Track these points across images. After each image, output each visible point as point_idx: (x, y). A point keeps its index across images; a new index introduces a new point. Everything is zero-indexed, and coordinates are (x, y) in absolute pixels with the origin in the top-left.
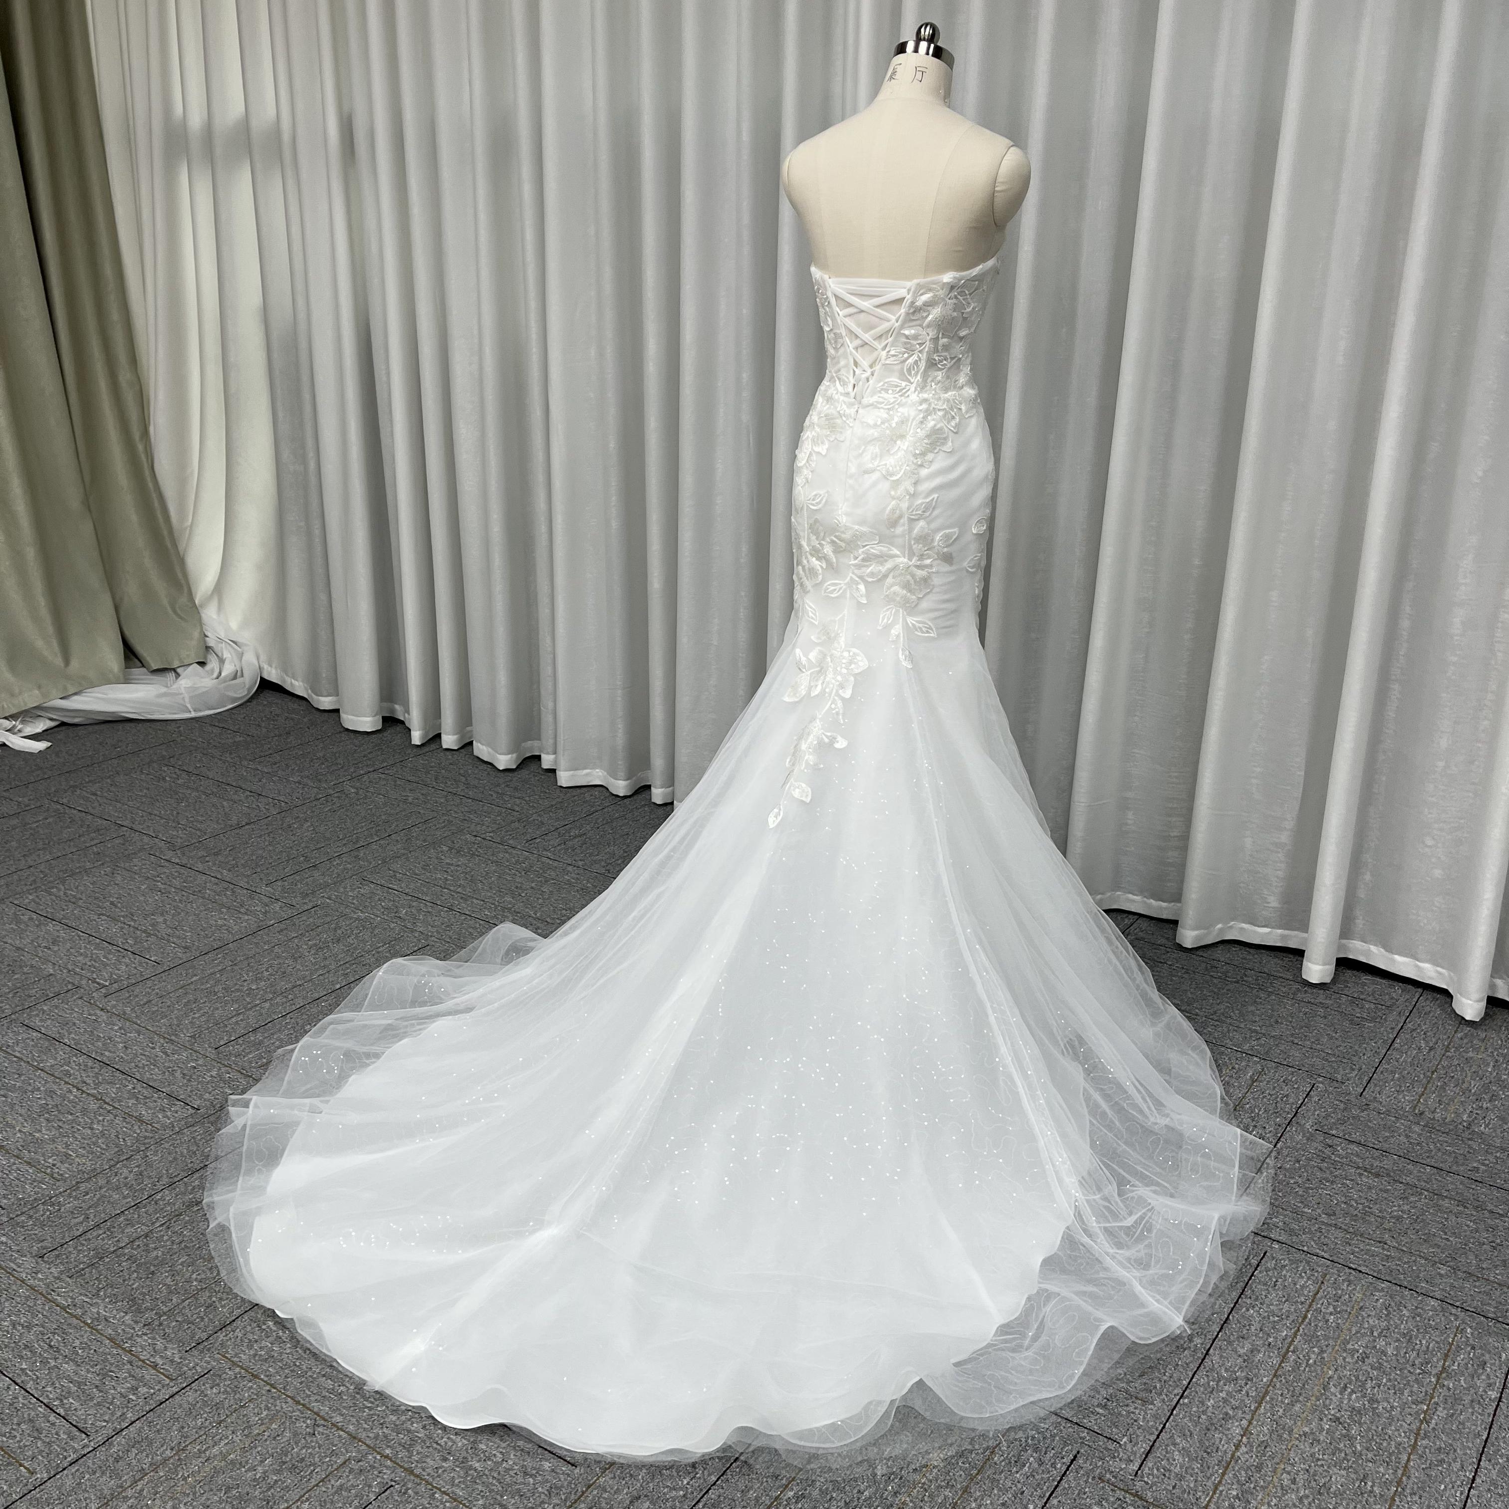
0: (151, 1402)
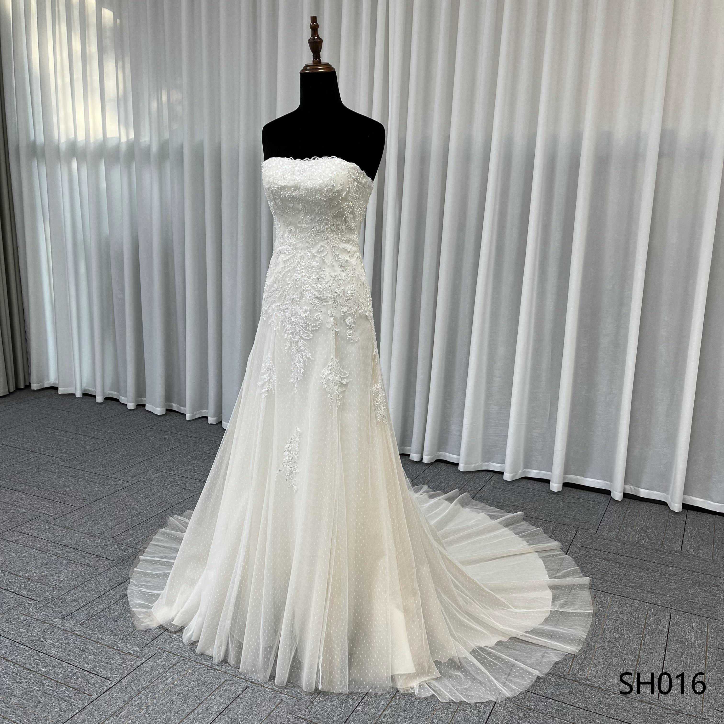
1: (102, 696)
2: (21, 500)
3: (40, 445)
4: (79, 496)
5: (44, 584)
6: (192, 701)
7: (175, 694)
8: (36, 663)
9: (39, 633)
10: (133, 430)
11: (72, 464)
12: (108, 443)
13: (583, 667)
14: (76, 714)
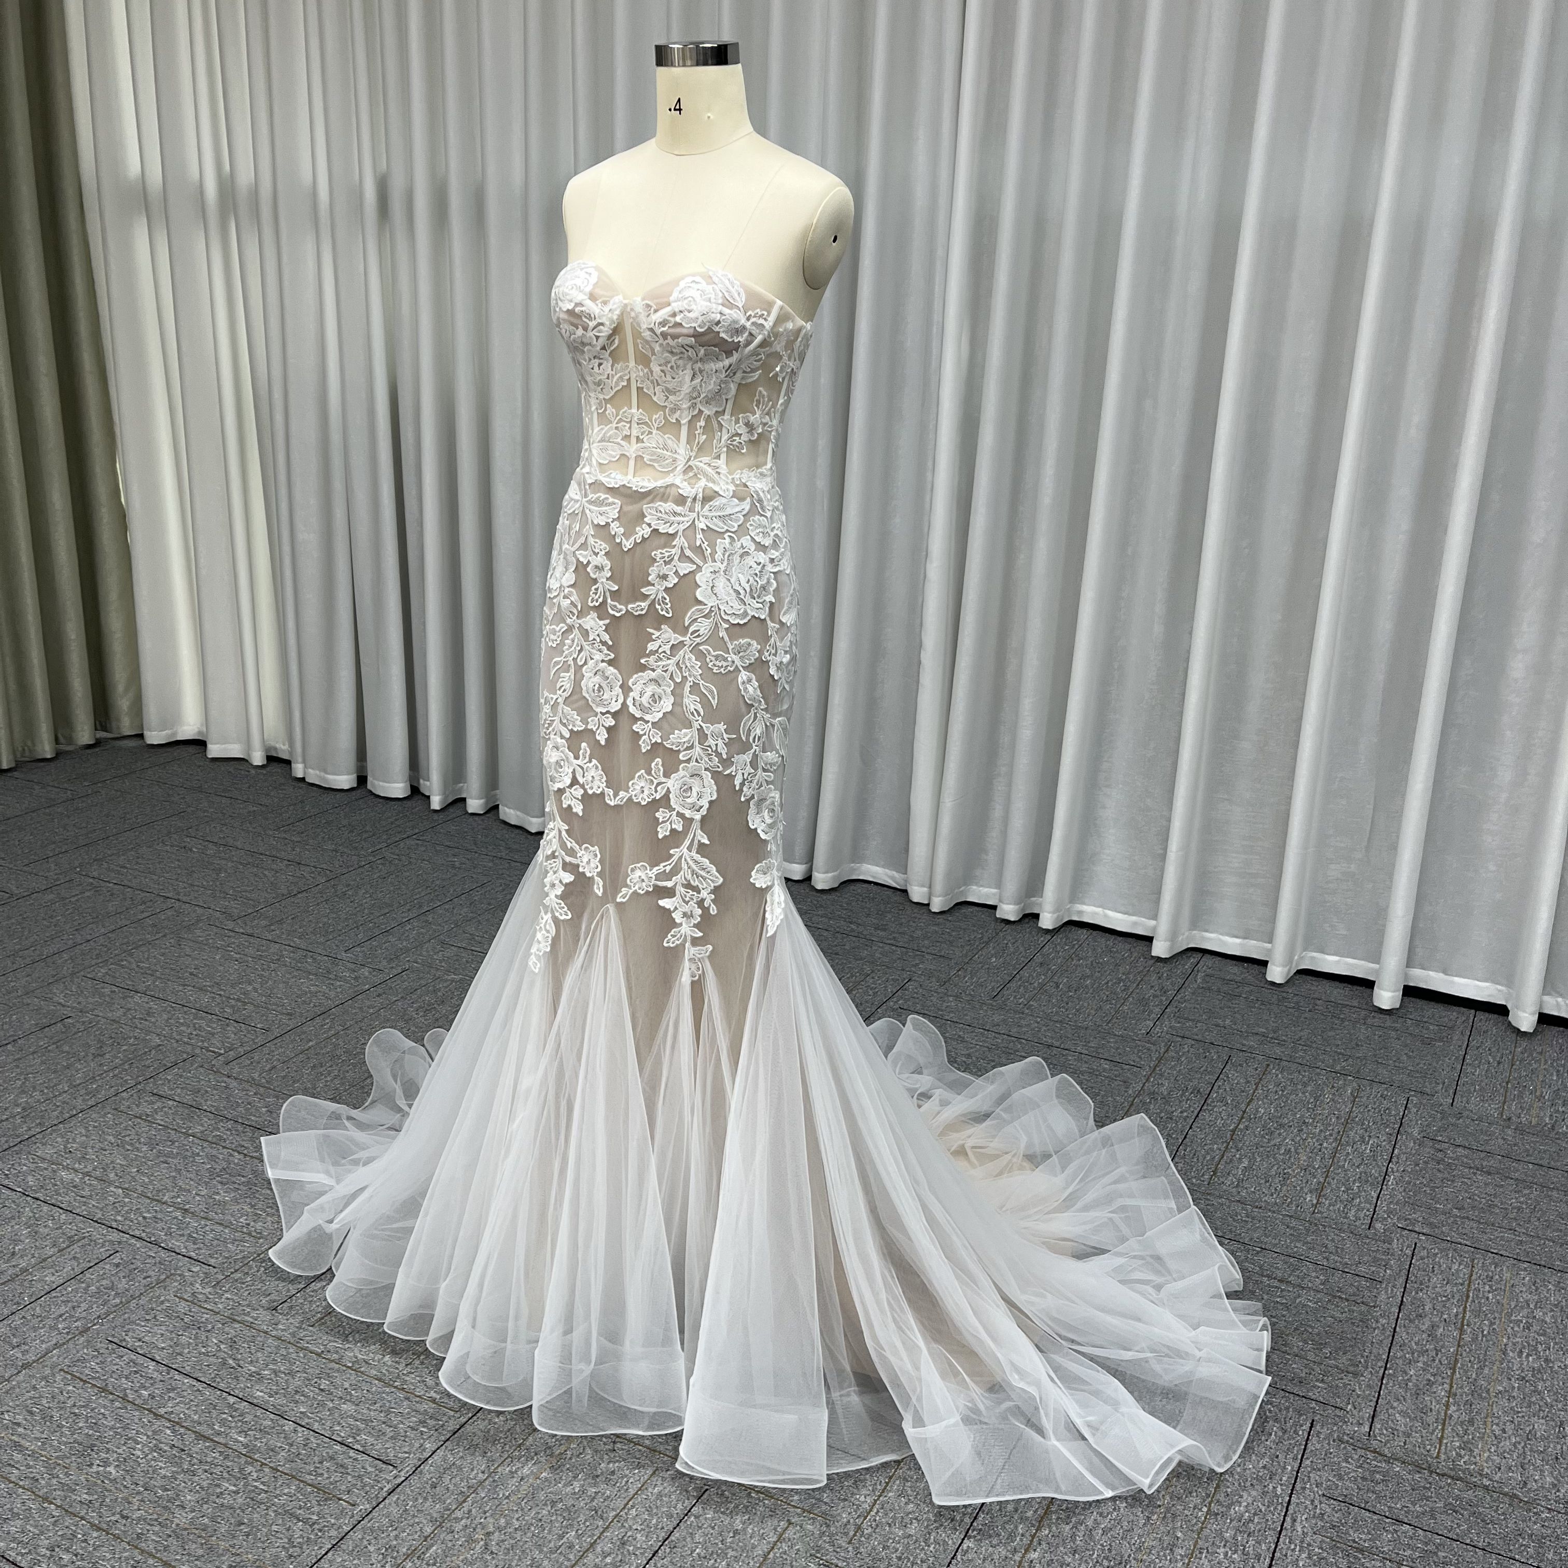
0: (445, 1432)
1: (381, 1506)
2: (148, 1014)
3: (177, 880)
4: (277, 1005)
5: (222, 1224)
6: (586, 1521)
7: (545, 1505)
8: (223, 1423)
9: (222, 1346)
10: (379, 843)
11: (252, 927)
12: (326, 875)
13: (1468, 1442)
14: (326, 1554)
